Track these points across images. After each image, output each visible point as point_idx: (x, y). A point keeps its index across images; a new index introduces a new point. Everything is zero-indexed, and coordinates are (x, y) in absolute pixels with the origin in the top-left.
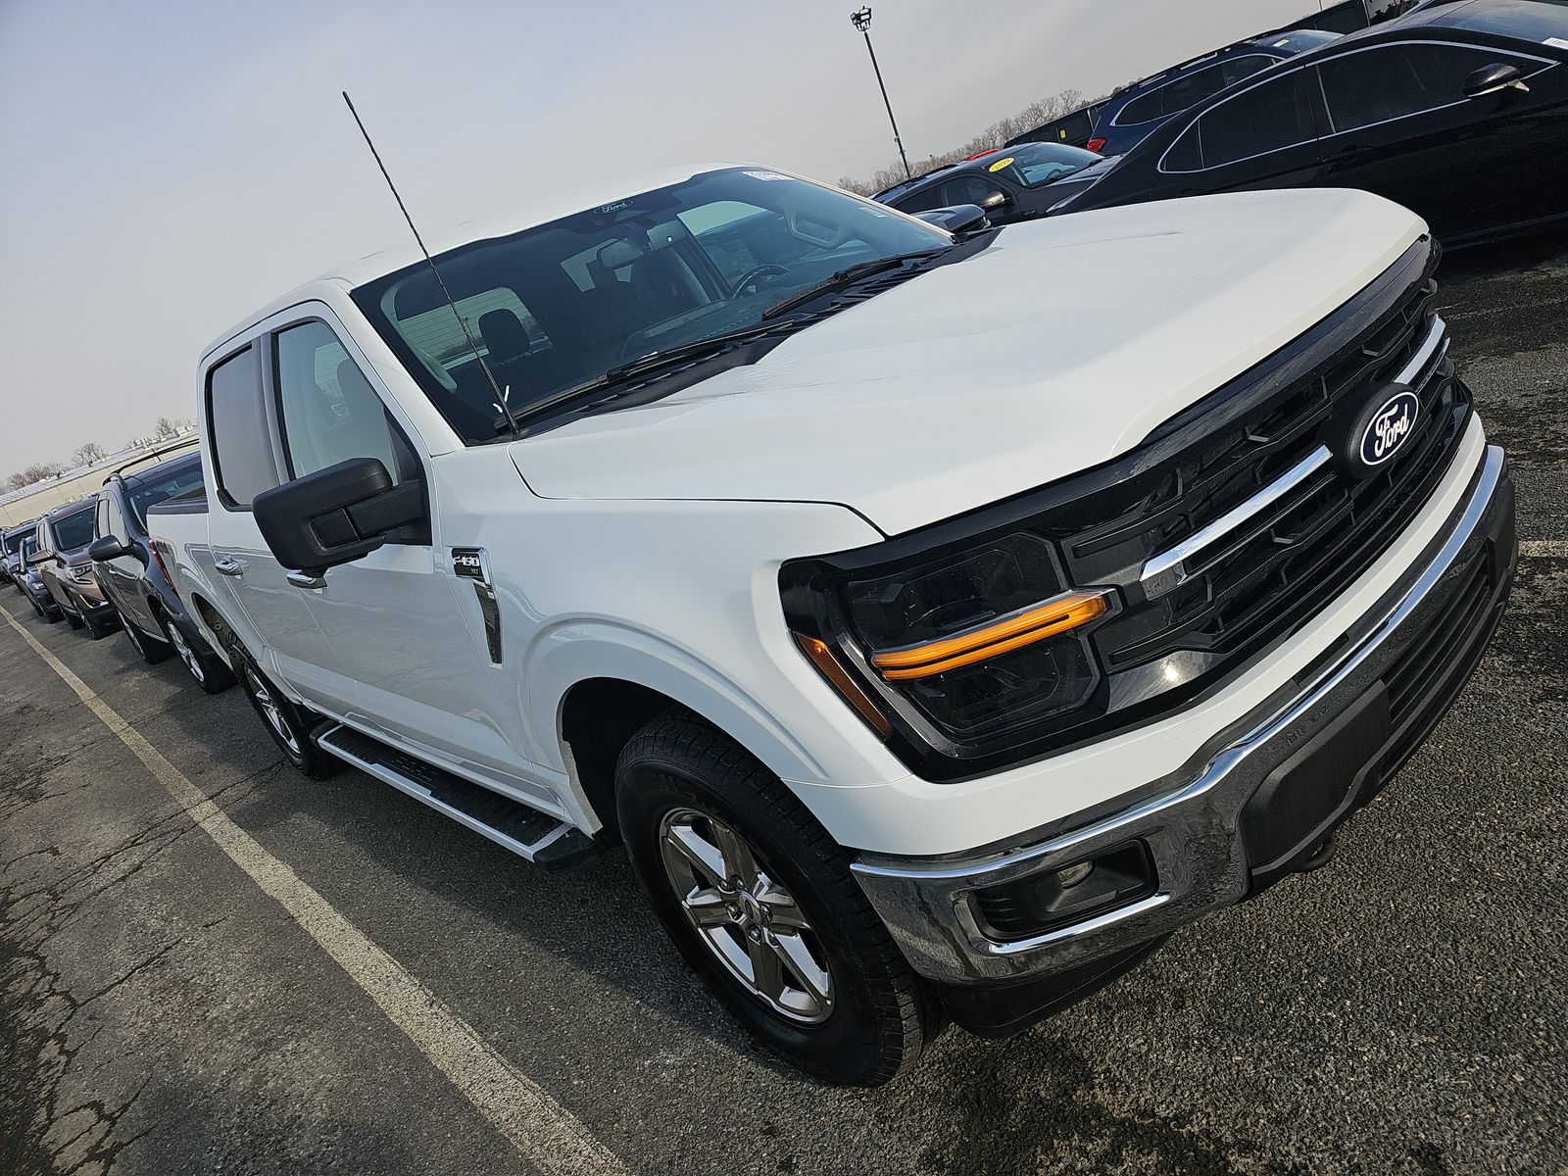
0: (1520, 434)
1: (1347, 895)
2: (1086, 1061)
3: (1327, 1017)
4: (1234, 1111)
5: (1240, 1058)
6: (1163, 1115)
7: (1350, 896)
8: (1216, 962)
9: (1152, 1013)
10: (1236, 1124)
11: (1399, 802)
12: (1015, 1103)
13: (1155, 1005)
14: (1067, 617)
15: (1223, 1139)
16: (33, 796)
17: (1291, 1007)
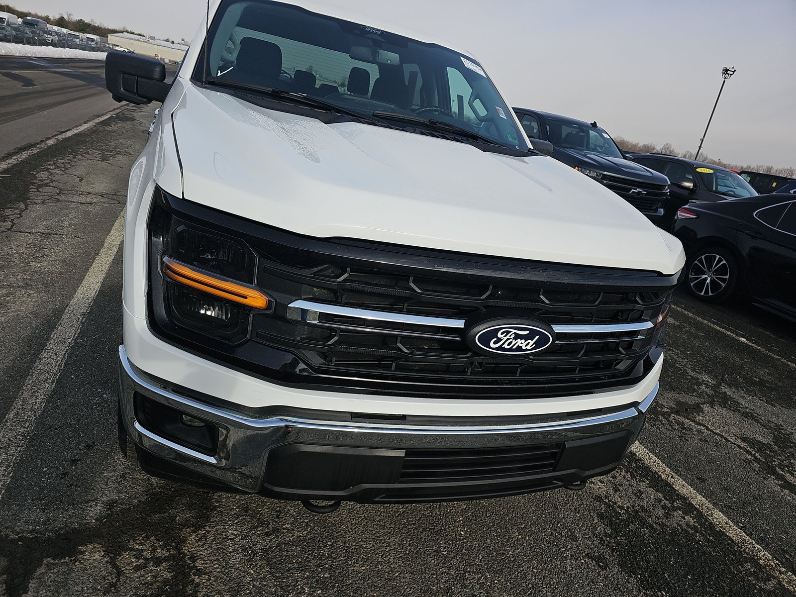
0: (775, 451)
1: (389, 555)
2: (209, 521)
3: (304, 589)
4: (219, 588)
5: (252, 572)
6: (197, 564)
7: (389, 556)
8: (305, 532)
9: (256, 527)
10: (210, 592)
11: (467, 541)
12: (164, 513)
13: (261, 526)
14: (246, 298)
15: (198, 593)
16: (104, 159)
17: (299, 573)
